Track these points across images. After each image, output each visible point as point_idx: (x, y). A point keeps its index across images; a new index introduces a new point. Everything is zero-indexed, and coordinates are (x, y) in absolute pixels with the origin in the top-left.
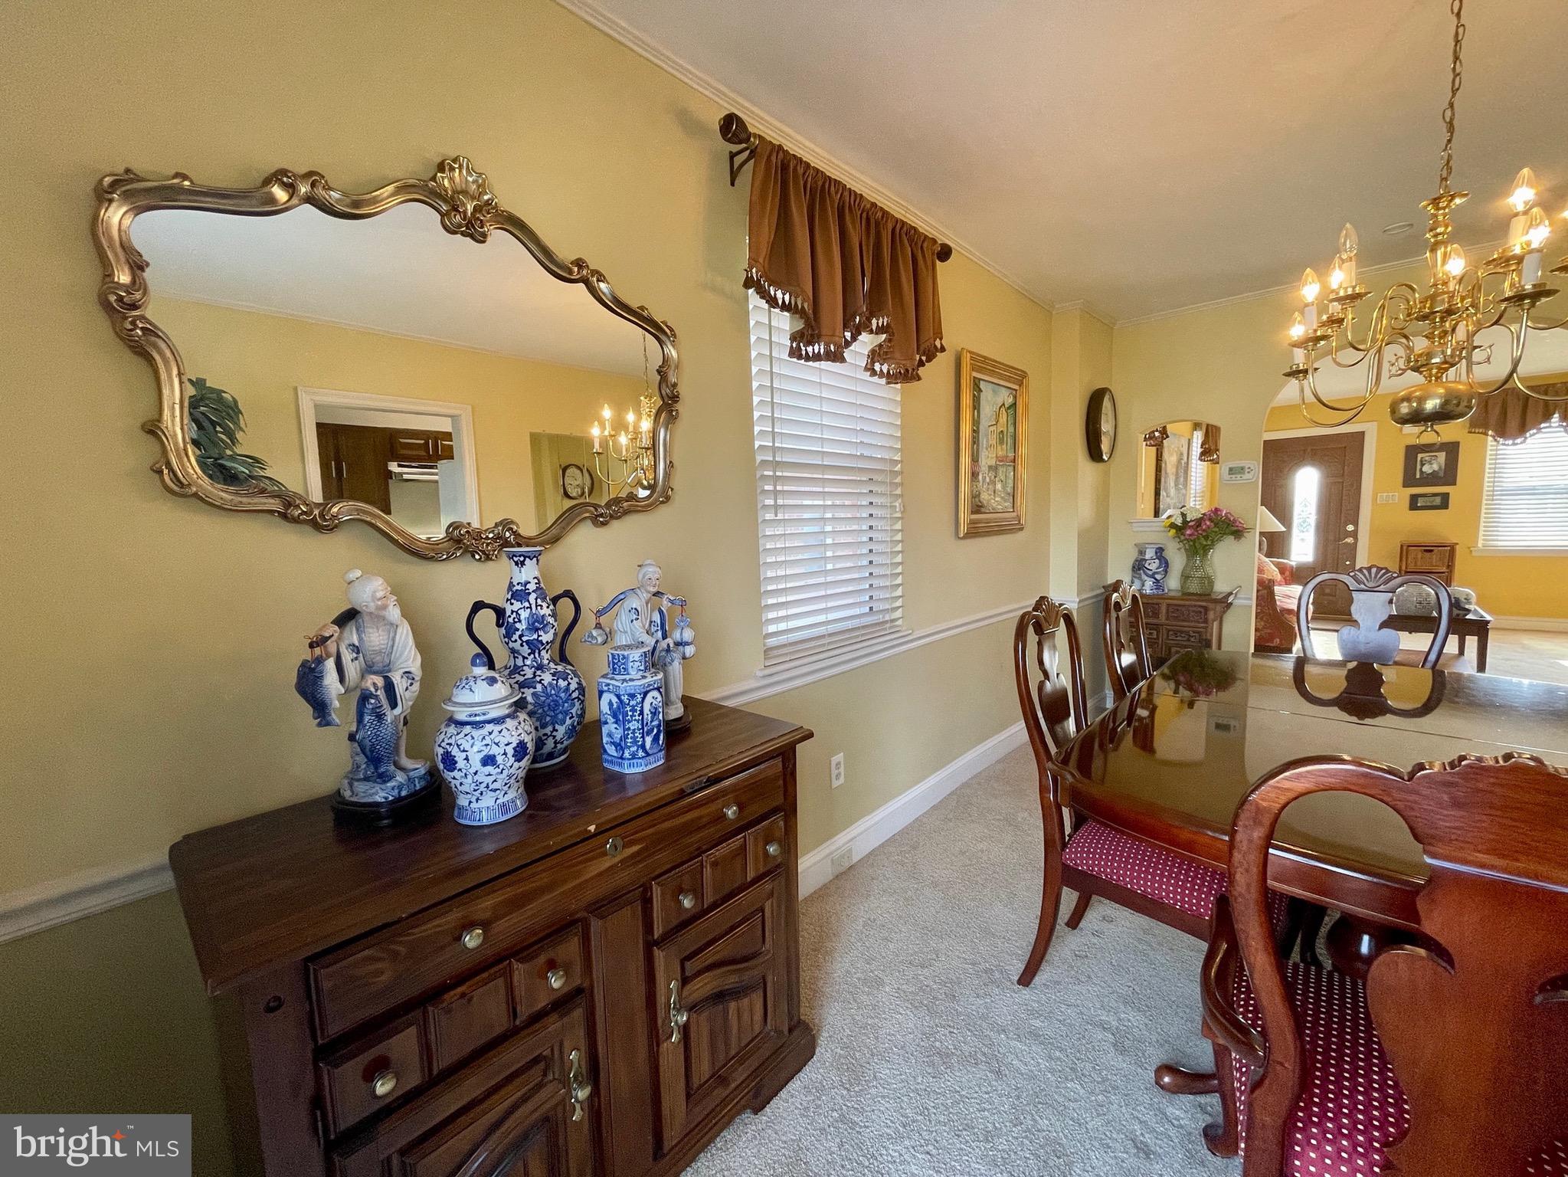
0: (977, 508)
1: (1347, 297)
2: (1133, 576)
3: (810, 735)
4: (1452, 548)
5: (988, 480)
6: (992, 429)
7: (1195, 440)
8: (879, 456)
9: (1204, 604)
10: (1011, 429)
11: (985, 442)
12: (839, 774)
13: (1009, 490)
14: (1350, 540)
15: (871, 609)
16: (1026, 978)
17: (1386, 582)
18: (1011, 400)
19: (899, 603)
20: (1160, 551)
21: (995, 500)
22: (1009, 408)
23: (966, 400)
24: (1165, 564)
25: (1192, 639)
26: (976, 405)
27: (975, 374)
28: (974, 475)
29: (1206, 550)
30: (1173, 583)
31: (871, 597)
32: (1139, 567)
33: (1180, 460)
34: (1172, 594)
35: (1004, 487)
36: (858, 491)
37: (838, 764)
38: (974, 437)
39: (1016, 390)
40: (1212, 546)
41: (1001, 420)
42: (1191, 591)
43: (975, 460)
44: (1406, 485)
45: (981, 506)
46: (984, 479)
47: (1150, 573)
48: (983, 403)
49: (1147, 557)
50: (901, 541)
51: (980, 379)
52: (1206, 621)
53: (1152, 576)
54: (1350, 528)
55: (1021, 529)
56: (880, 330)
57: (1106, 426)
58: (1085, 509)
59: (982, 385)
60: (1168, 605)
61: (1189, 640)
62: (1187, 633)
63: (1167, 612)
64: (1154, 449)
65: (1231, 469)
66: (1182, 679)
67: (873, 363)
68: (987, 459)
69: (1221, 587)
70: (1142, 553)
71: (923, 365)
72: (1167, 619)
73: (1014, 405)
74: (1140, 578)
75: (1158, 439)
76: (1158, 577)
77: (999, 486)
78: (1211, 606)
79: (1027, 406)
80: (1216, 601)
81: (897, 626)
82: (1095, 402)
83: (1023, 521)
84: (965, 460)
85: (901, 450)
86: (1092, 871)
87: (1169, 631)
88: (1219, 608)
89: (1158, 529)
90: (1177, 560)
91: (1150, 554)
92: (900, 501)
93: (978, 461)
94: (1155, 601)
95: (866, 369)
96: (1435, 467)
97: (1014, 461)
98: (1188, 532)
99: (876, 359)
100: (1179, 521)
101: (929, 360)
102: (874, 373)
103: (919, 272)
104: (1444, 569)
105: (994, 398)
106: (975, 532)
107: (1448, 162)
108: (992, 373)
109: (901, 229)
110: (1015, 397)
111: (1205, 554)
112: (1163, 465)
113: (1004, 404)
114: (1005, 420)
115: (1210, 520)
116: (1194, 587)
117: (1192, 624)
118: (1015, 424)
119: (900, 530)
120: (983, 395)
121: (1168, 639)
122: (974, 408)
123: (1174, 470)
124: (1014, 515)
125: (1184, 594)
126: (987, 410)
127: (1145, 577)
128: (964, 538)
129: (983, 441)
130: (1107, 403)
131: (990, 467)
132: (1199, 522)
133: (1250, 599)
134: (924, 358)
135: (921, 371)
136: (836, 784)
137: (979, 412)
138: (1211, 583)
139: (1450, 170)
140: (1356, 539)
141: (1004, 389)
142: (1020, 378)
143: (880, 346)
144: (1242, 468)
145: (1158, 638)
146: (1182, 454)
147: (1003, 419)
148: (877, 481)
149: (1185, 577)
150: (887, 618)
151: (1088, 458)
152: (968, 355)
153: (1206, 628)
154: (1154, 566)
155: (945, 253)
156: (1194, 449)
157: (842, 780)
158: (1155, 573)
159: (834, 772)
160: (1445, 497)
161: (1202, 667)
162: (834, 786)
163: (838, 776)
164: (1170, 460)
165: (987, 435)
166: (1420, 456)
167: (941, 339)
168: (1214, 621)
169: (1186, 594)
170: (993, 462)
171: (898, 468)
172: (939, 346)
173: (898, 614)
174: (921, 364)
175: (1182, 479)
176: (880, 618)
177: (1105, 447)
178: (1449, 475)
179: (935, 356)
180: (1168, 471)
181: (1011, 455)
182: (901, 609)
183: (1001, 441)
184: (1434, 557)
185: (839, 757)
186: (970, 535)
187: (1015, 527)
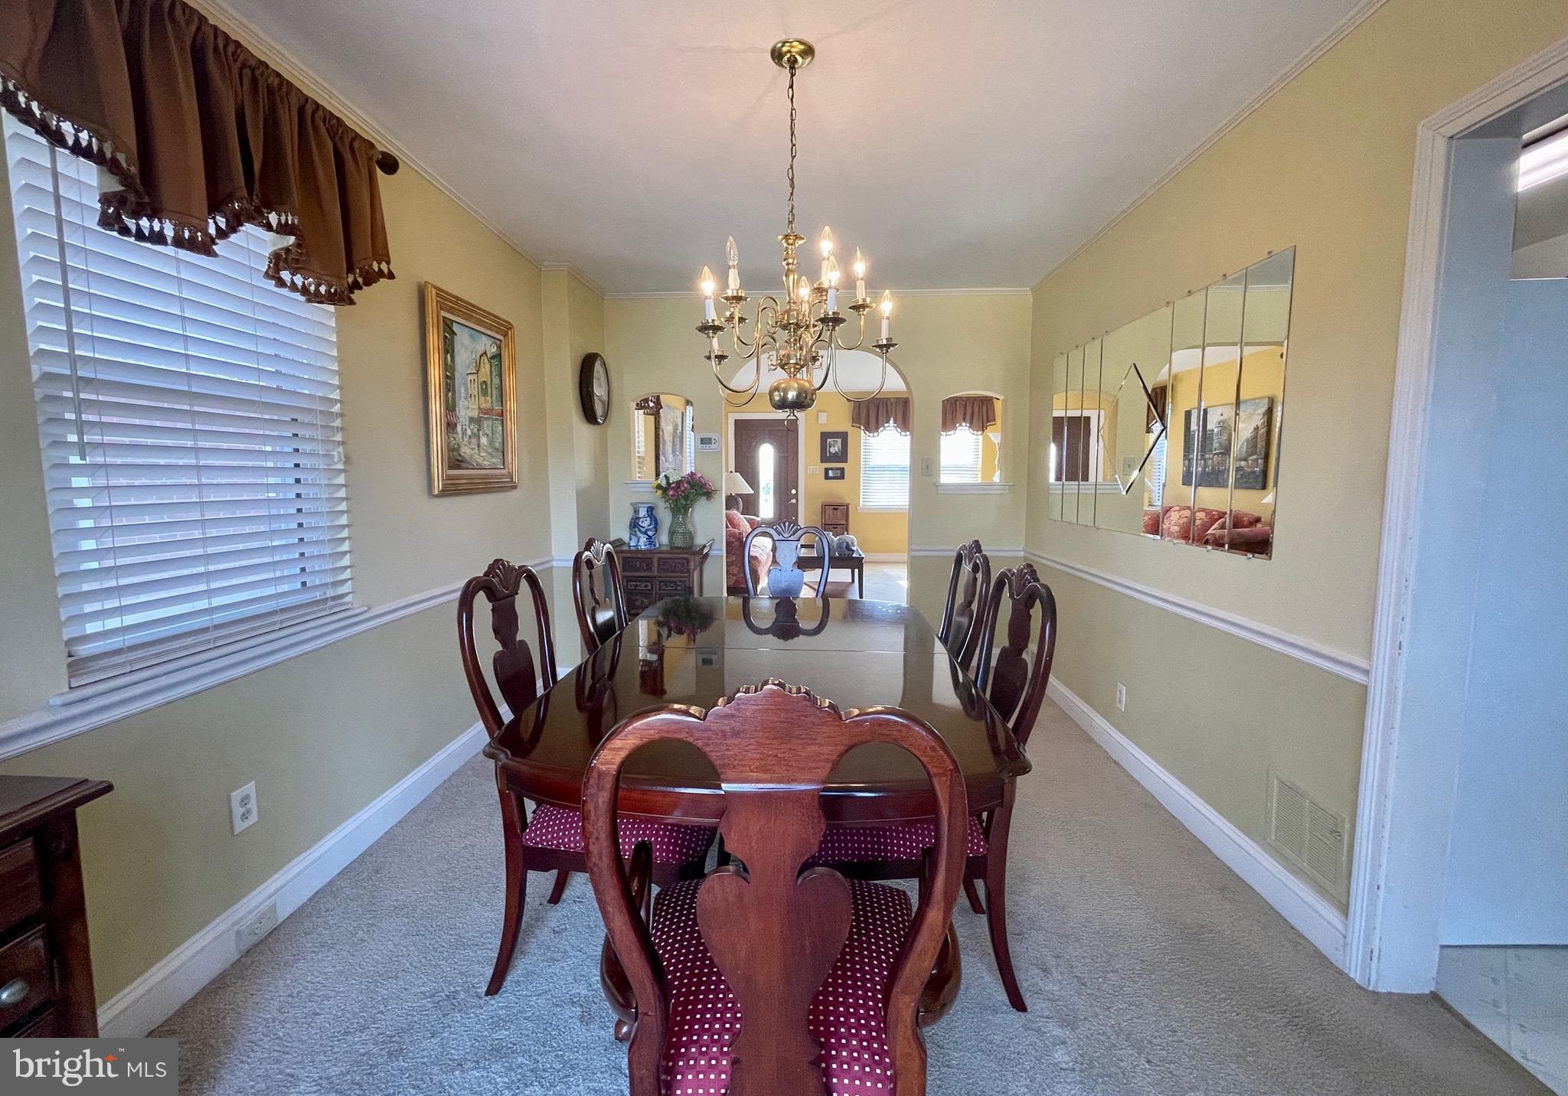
0: (456, 461)
1: (734, 298)
2: (631, 534)
3: (109, 788)
4: (847, 506)
5: (469, 432)
6: (471, 377)
7: (688, 413)
8: (307, 392)
9: (686, 556)
10: (496, 381)
11: (463, 390)
12: (249, 811)
13: (497, 445)
14: (794, 501)
15: (304, 584)
16: (495, 985)
17: (794, 534)
18: (494, 350)
19: (347, 574)
20: (651, 510)
21: (478, 453)
22: (493, 358)
23: (434, 340)
24: (655, 522)
25: (679, 588)
26: (448, 348)
27: (443, 313)
28: (451, 426)
29: (686, 509)
30: (664, 538)
31: (303, 570)
32: (634, 525)
33: (675, 430)
34: (665, 549)
35: (491, 442)
36: (276, 434)
37: (245, 801)
38: (447, 384)
39: (500, 341)
40: (691, 505)
41: (483, 370)
42: (677, 545)
43: (450, 408)
44: (822, 461)
45: (461, 461)
46: (464, 433)
47: (643, 530)
48: (457, 347)
49: (641, 516)
50: (346, 499)
51: (452, 321)
52: (688, 571)
53: (645, 533)
54: (794, 492)
55: (515, 487)
56: (284, 229)
57: (599, 390)
58: (582, 469)
59: (455, 328)
60: (659, 558)
61: (676, 589)
62: (675, 582)
63: (659, 565)
64: (652, 417)
65: (702, 440)
66: (672, 625)
67: (277, 270)
68: (466, 410)
69: (700, 540)
70: (636, 511)
71: (360, 288)
72: (659, 571)
73: (498, 356)
74: (636, 535)
75: (653, 407)
76: (650, 533)
77: (484, 440)
78: (691, 558)
79: (514, 359)
80: (695, 553)
81: (344, 604)
82: (587, 366)
83: (515, 479)
84: (436, 407)
85: (340, 387)
86: (552, 845)
87: (660, 582)
88: (698, 559)
89: (648, 490)
90: (665, 517)
91: (643, 512)
92: (340, 449)
93: (454, 410)
94: (649, 556)
95: (267, 275)
96: (836, 449)
97: (502, 415)
98: (671, 493)
99: (281, 264)
100: (664, 483)
101: (368, 283)
102: (281, 283)
103: (348, 177)
104: (844, 522)
105: (470, 346)
106: (452, 489)
107: (792, 209)
108: (468, 317)
109: (314, 113)
110: (499, 347)
111: (686, 512)
112: (661, 433)
113: (485, 353)
114: (488, 370)
115: (688, 482)
116: (679, 542)
117: (678, 574)
118: (500, 376)
119: (343, 485)
120: (457, 339)
121: (660, 590)
122: (447, 352)
123: (671, 438)
124: (505, 471)
125: (671, 548)
126: (464, 357)
127: (640, 534)
128: (437, 496)
129: (461, 391)
130: (598, 366)
131: (471, 419)
132: (679, 483)
133: (721, 550)
134: (360, 280)
135: (356, 295)
136: (240, 826)
137: (452, 357)
138: (692, 538)
139: (793, 215)
140: (797, 500)
141: (484, 337)
142: (505, 329)
143: (287, 250)
144: (710, 439)
145: (652, 590)
146: (677, 425)
147: (486, 368)
148: (303, 423)
149: (672, 533)
150: (330, 593)
151: (584, 420)
152: (434, 291)
153: (689, 577)
154: (646, 523)
155: (390, 165)
156: (688, 421)
157: (254, 818)
158: (647, 530)
159: (238, 811)
160: (842, 470)
161: (689, 611)
162: (237, 830)
163: (244, 817)
164: (667, 429)
165: (465, 384)
166: (829, 440)
167: (388, 263)
168: (694, 570)
169: (673, 548)
170: (475, 414)
171: (337, 408)
172: (386, 271)
173: (346, 588)
174: (356, 286)
175: (678, 446)
176: (318, 595)
177: (599, 409)
178: (842, 456)
179: (376, 281)
180: (666, 438)
181: (498, 408)
182: (350, 582)
183: (485, 393)
184: (839, 513)
185: (250, 788)
186: (445, 493)
187: (508, 485)
